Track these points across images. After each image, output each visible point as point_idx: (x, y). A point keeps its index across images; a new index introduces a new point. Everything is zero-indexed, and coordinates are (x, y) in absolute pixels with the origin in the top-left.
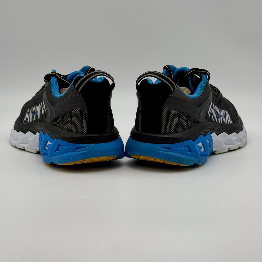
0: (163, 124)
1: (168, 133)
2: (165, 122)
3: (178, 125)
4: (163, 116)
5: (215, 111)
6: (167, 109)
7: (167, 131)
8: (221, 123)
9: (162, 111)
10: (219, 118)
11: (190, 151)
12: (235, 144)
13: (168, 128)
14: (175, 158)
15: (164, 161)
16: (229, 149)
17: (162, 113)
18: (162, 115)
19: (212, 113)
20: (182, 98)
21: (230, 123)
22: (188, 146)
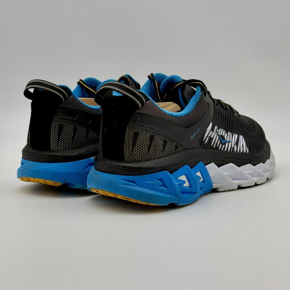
0: (127, 149)
1: (134, 161)
2: (130, 147)
3: (149, 151)
4: (128, 138)
5: (218, 135)
6: (134, 130)
7: (132, 159)
8: (229, 150)
9: (126, 132)
10: (225, 144)
11: (165, 187)
12: (249, 180)
13: (134, 154)
14: (141, 195)
15: (127, 198)
16: (238, 185)
17: (126, 134)
18: (126, 137)
19: (212, 137)
20: (155, 115)
21: (245, 151)
22: (161, 180)
